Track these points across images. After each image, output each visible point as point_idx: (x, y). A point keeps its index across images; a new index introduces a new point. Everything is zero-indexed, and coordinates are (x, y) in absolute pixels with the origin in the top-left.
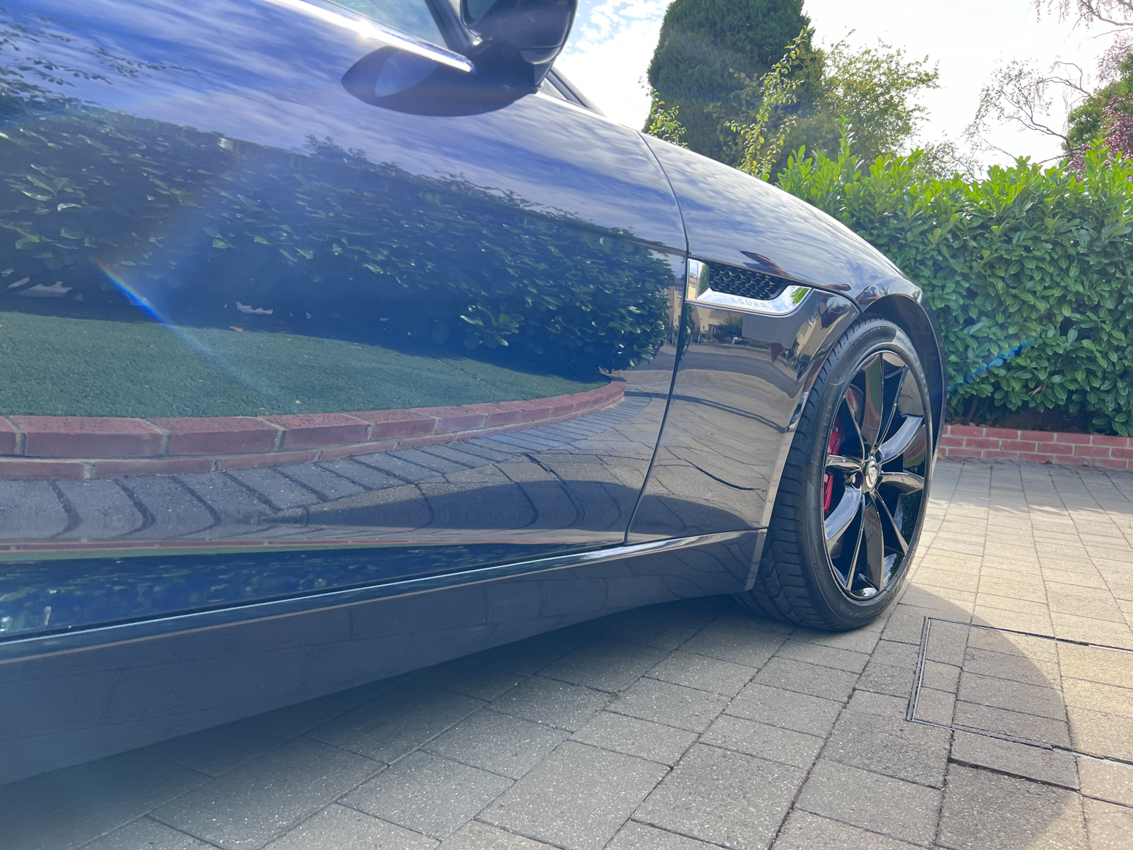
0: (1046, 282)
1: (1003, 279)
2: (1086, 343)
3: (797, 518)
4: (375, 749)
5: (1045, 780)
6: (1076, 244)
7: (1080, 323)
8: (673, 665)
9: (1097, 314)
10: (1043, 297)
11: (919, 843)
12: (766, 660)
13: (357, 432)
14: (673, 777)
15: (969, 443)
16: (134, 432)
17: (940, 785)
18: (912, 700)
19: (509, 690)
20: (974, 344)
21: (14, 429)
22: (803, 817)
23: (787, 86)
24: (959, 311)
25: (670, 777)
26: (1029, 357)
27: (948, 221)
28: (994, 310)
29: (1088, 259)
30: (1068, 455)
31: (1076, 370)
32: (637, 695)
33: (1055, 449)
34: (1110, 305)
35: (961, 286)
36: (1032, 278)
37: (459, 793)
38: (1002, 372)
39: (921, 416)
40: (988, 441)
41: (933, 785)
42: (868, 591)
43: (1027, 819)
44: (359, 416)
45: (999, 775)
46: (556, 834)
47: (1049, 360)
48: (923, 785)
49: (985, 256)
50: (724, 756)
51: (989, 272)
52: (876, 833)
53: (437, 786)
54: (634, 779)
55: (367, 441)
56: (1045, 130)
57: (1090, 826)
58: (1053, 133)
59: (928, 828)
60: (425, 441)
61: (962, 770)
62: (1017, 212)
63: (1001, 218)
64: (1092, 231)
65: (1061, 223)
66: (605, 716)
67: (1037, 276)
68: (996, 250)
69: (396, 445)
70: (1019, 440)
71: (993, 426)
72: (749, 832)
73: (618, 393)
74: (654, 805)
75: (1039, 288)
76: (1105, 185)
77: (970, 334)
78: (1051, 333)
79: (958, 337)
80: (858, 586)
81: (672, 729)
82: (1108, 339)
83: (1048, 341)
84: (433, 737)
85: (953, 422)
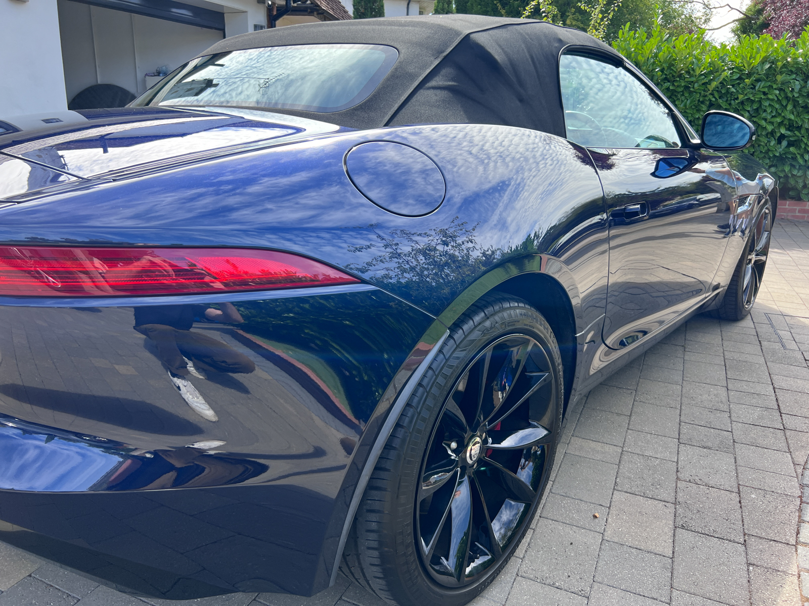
0: (773, 113)
2: (792, 149)
6: (792, 90)
7: (789, 137)
9: (800, 132)
10: (770, 122)
12: (721, 332)
18: (782, 343)
22: (774, 375)
25: (727, 368)
29: (798, 100)
31: (784, 164)
36: (765, 111)
37: (670, 374)
41: (805, 367)
47: (769, 159)
48: (802, 367)
49: (739, 98)
50: (737, 362)
54: (717, 369)
62: (759, 70)
67: (769, 110)
68: (746, 94)
72: (763, 379)
74: (730, 375)
75: (769, 117)
78: (772, 143)
81: (713, 355)
82: (805, 148)
83: (771, 148)
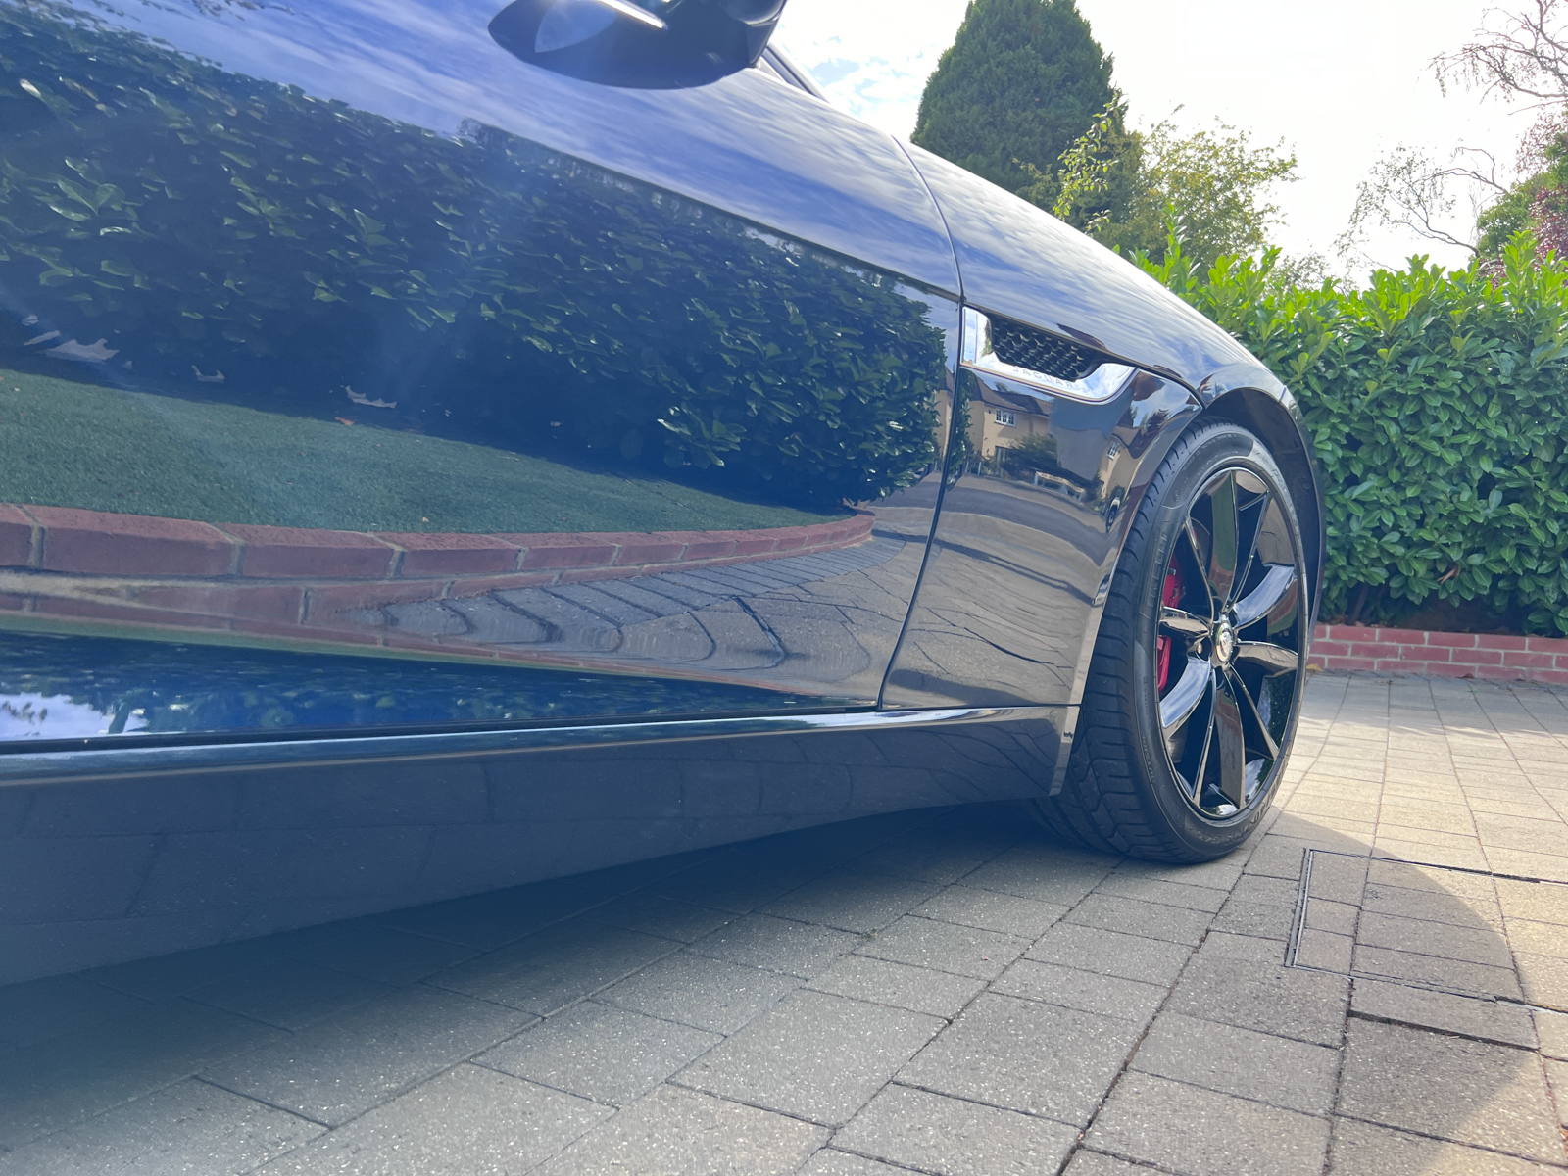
0: (1455, 425)
1: (1395, 421)
2: (1514, 508)
3: (1121, 693)
4: (524, 998)
5: (1488, 1037)
6: (1496, 372)
7: (1505, 481)
8: (950, 901)
9: (1529, 469)
10: (1453, 446)
11: (1310, 1112)
12: (1082, 897)
13: (500, 559)
14: (952, 1032)
15: (1357, 650)
16: (193, 537)
17: (1336, 1043)
18: (1292, 944)
19: (716, 930)
20: (1359, 511)
21: (29, 521)
22: (1141, 1080)
23: (1094, 169)
24: (1337, 467)
25: (948, 1032)
26: (1436, 529)
27: (1317, 343)
28: (1384, 465)
29: (1512, 392)
30: (1497, 666)
31: (1502, 546)
32: (898, 936)
33: (1477, 657)
34: (1545, 455)
35: (1339, 432)
36: (1436, 420)
37: (644, 1050)
38: (1400, 550)
39: (1292, 566)
40: (1382, 647)
41: (1326, 1042)
42: (1225, 809)
43: (1464, 1084)
44: (508, 539)
45: (1422, 1032)
46: (785, 1099)
47: (1464, 533)
48: (1313, 1043)
49: (1370, 390)
50: (1025, 1007)
51: (1376, 412)
52: (1248, 1099)
53: (613, 1043)
54: (896, 1034)
55: (516, 571)
56: (1446, 238)
57: (1558, 1093)
58: (1457, 243)
59: (1322, 1095)
60: (598, 574)
61: (1368, 1025)
62: (1412, 329)
63: (1391, 339)
64: (1517, 354)
65: (1474, 345)
66: (853, 961)
67: (1444, 417)
68: (1385, 382)
69: (556, 578)
70: (1426, 645)
71: (1390, 625)
72: (1063, 1096)
73: (863, 529)
74: (925, 1064)
75: (1447, 434)
76: (1532, 292)
77: (1354, 497)
78: (1466, 495)
79: (1336, 503)
80: (1210, 801)
81: (949, 976)
82: (1546, 504)
83: (1461, 507)
84: (607, 985)
85: (1333, 622)
